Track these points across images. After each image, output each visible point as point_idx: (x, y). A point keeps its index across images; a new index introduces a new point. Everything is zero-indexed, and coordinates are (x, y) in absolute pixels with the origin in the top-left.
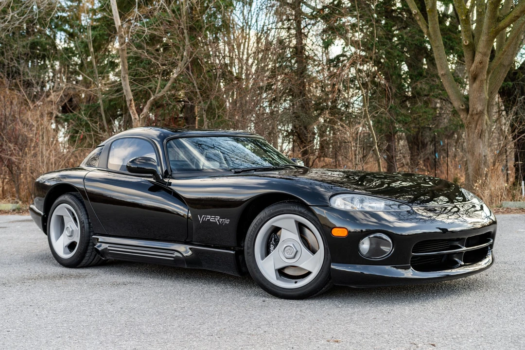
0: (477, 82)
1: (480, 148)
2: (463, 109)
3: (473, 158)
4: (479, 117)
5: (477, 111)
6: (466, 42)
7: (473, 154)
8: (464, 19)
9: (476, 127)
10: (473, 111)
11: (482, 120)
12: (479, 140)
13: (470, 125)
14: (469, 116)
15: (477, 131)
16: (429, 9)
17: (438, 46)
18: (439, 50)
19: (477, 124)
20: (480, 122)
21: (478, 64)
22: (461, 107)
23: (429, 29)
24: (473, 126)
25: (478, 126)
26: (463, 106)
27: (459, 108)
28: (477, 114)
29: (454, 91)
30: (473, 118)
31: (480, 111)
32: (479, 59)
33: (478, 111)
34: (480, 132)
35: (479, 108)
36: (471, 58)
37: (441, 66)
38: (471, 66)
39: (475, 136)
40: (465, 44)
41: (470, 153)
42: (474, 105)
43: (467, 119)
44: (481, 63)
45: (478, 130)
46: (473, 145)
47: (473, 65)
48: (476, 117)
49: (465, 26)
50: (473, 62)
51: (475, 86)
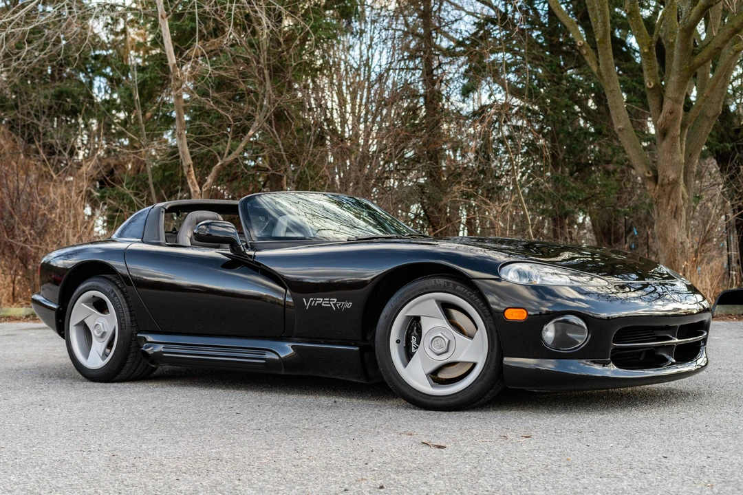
0: (668, 139)
1: (674, 231)
2: (649, 178)
3: (665, 246)
4: (672, 188)
5: (669, 180)
6: (650, 84)
7: (665, 241)
8: (648, 53)
9: (668, 202)
10: (663, 180)
11: (677, 192)
12: (674, 221)
13: (661, 200)
14: (658, 187)
16: (600, 39)
17: (613, 90)
18: (614, 96)
19: (669, 198)
20: (673, 195)
21: (668, 114)
22: (647, 175)
23: (600, 66)
24: (665, 200)
25: (671, 201)
26: (649, 173)
27: (644, 175)
28: (669, 184)
29: (637, 153)
30: (664, 190)
31: (674, 180)
32: (669, 108)
33: (671, 180)
34: (674, 209)
35: (672, 176)
36: (658, 106)
37: (618, 118)
38: (659, 117)
39: (667, 215)
40: (649, 87)
41: (661, 239)
42: (664, 171)
43: (656, 192)
44: (671, 113)
45: (672, 206)
46: (665, 227)
47: (661, 116)
48: (668, 189)
49: (648, 61)
50: (661, 111)
51: (664, 144)
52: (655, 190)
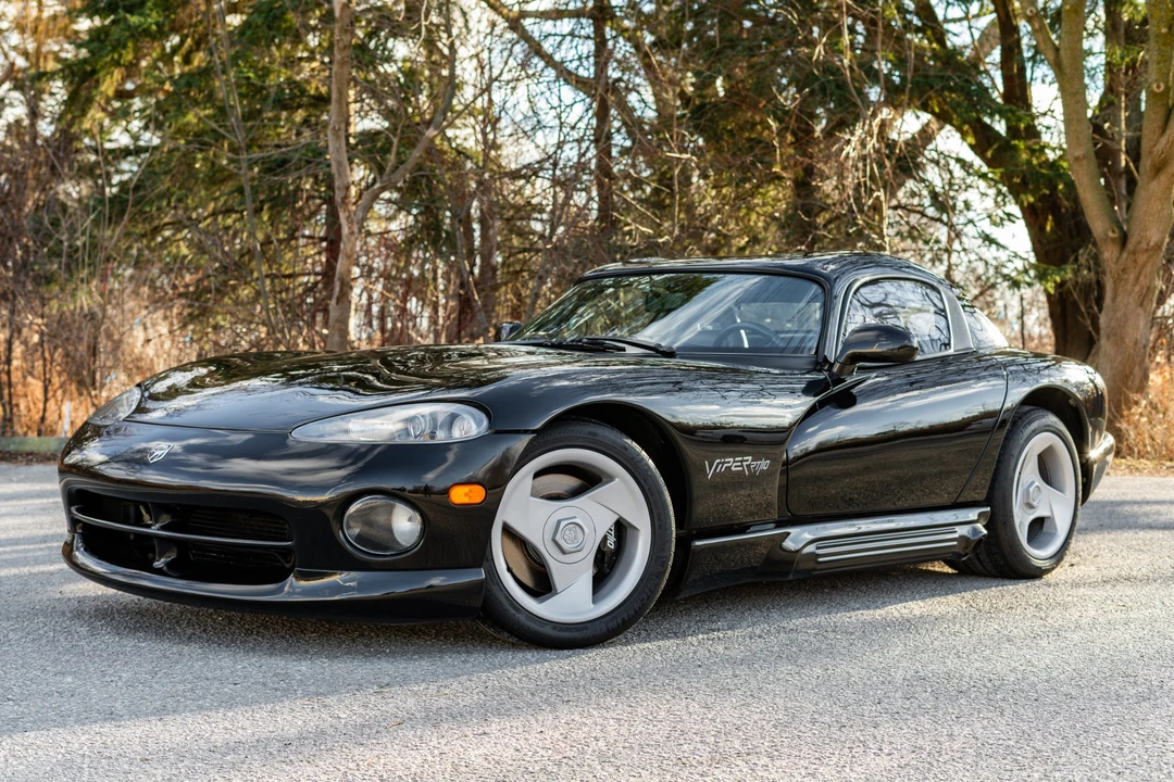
0: (1163, 178)
1: (1138, 325)
2: (1112, 239)
3: (1118, 350)
4: (1150, 257)
5: (1148, 244)
6: (1158, 87)
7: (1120, 342)
8: (1164, 34)
9: (1137, 279)
10: (1139, 243)
12: (1140, 310)
13: (1125, 276)
14: (1125, 255)
15: (1137, 289)
19: (1140, 274)
20: (1149, 268)
22: (1111, 234)
23: (1062, 52)
24: (1132, 277)
25: (1142, 278)
26: (1114, 232)
27: (1106, 235)
28: (1147, 250)
29: (1098, 197)
30: (1135, 261)
31: (1156, 244)
33: (1152, 244)
34: (1144, 291)
35: (1155, 238)
36: (1160, 124)
38: (1157, 142)
39: (1131, 300)
40: (1156, 90)
41: (1112, 339)
42: (1142, 230)
43: (1120, 262)
45: (1142, 287)
46: (1125, 320)
47: (1163, 141)
48: (1142, 258)
49: (1163, 48)
50: (1164, 131)
51: (1154, 185)
52: (1118, 259)
